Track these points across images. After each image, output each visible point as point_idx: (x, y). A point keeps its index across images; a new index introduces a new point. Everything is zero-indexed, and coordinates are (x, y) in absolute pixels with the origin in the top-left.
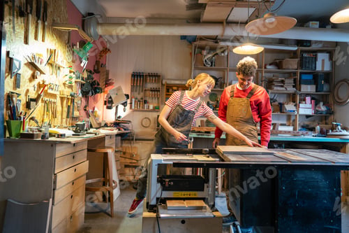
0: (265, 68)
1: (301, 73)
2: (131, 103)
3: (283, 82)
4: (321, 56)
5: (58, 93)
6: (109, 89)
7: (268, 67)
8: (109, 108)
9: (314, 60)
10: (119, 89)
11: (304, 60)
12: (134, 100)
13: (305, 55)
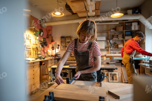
0: (110, 31)
1: (125, 32)
2: (61, 48)
3: (117, 36)
4: (133, 24)
5: (31, 47)
6: (53, 43)
7: (111, 30)
8: (53, 50)
9: (130, 26)
10: (56, 43)
11: (126, 26)
12: (62, 46)
13: (126, 24)
